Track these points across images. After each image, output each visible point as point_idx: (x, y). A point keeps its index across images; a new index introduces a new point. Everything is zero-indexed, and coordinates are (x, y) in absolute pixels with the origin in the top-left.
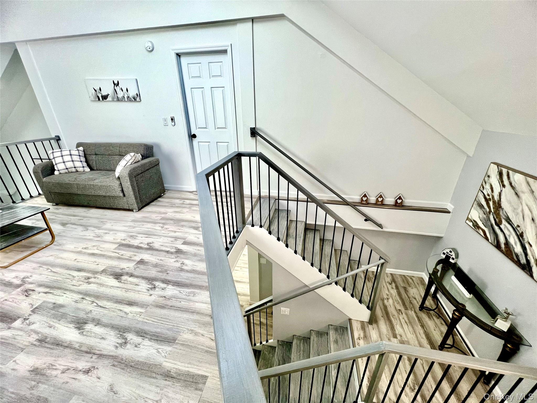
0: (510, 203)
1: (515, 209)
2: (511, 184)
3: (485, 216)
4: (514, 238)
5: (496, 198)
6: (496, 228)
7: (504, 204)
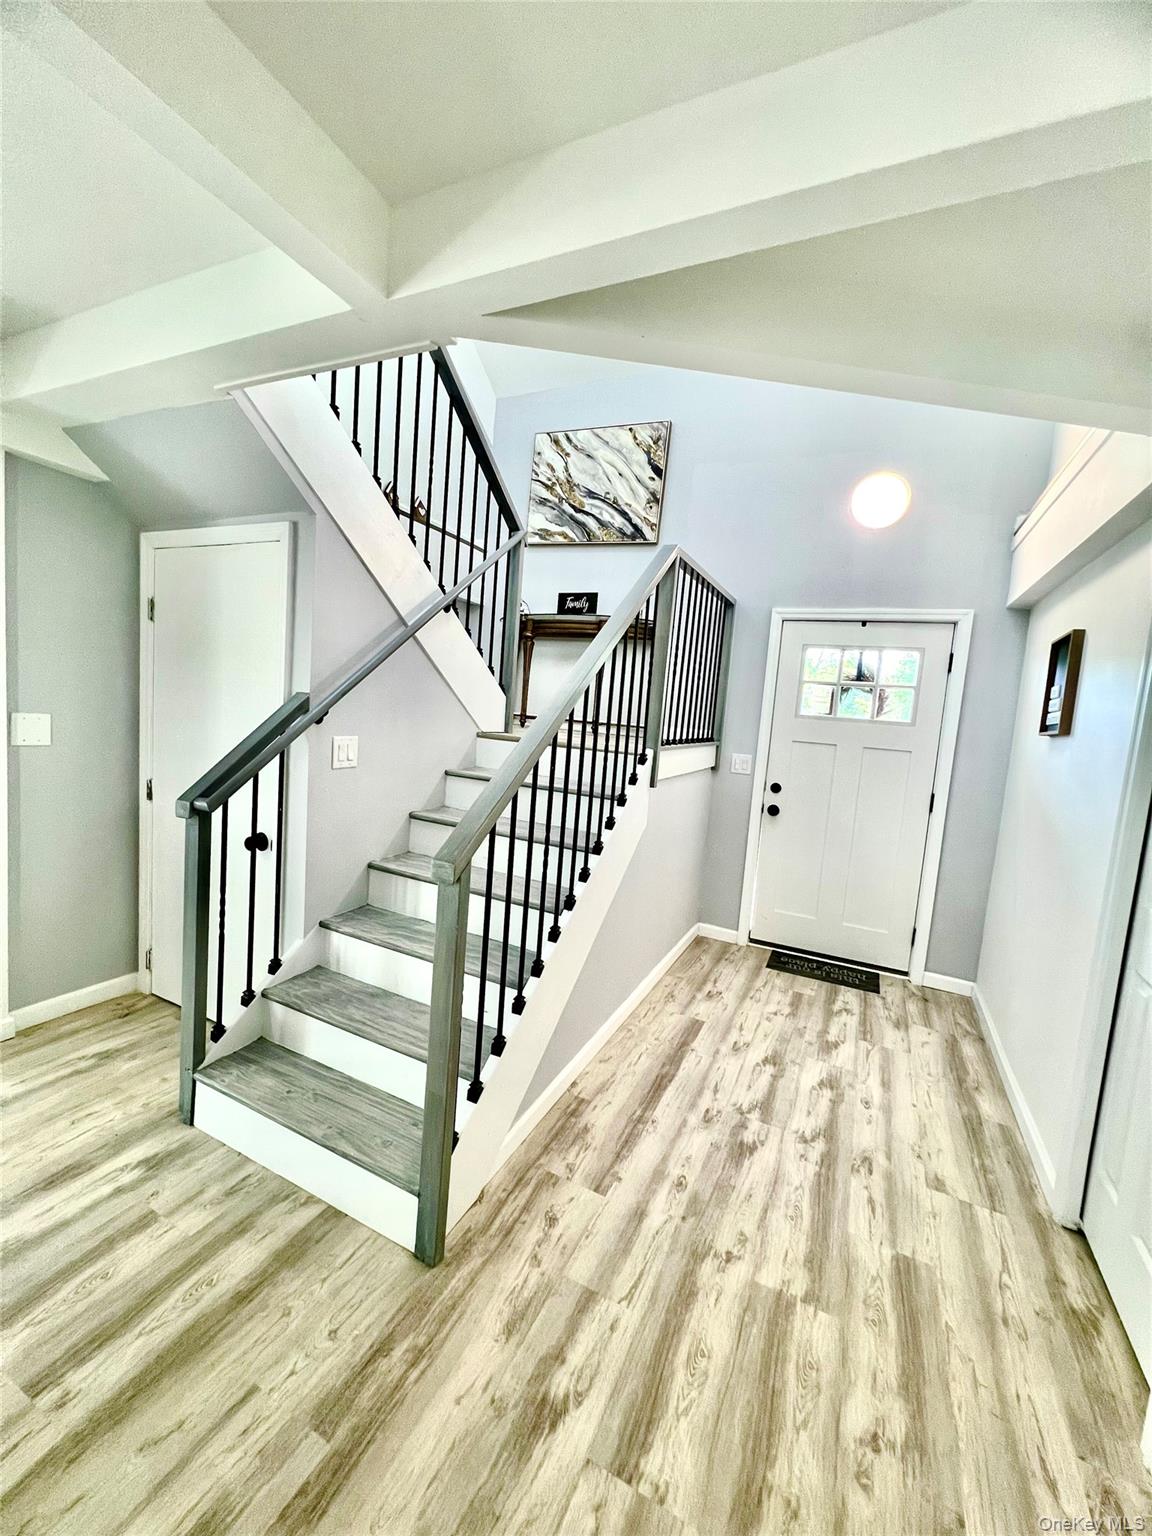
0: (584, 472)
1: (594, 476)
2: (576, 447)
3: (555, 512)
4: (607, 512)
5: (562, 476)
6: (580, 517)
7: (578, 478)
